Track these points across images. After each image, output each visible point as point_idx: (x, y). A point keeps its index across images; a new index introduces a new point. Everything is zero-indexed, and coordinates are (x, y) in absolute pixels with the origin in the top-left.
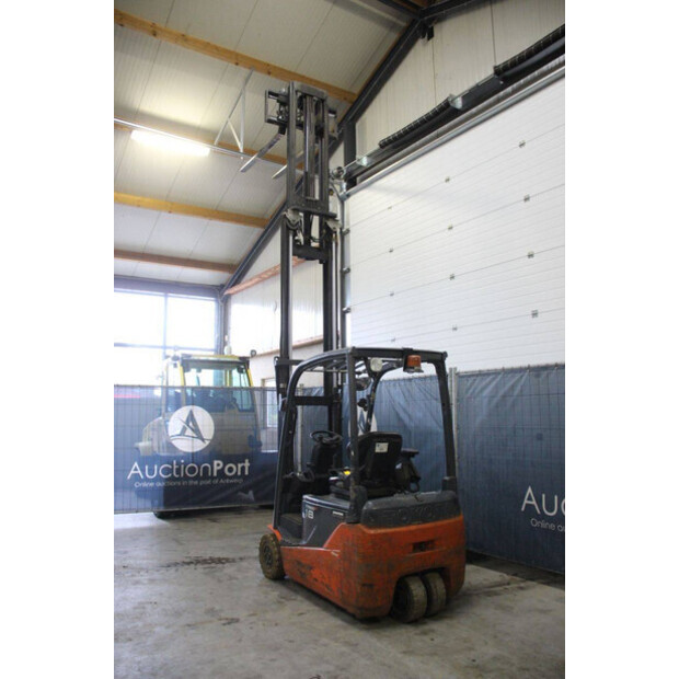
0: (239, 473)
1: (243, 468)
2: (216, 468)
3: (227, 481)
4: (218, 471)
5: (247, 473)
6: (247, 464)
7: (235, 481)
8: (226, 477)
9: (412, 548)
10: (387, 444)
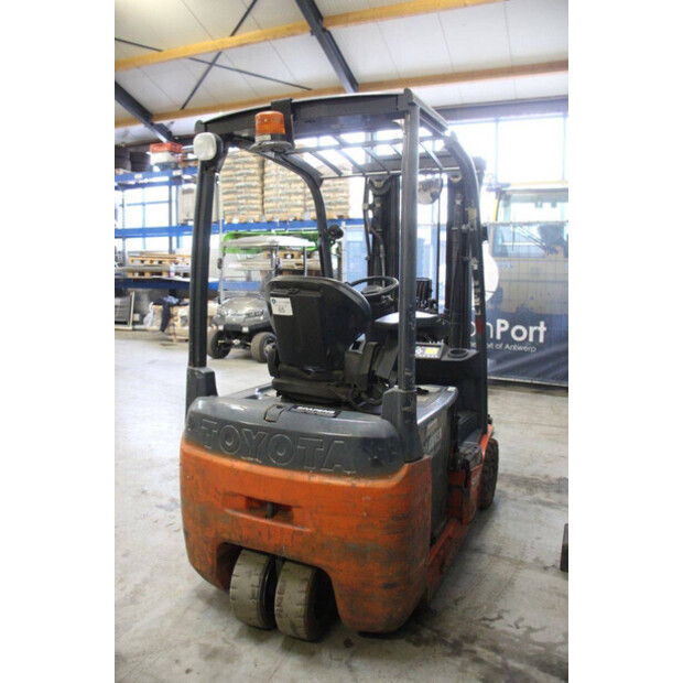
0: (531, 339)
1: (536, 334)
2: (499, 330)
3: (515, 347)
4: (502, 333)
5: (541, 340)
6: (542, 328)
7: (525, 348)
8: (513, 342)
9: (242, 502)
10: (288, 300)
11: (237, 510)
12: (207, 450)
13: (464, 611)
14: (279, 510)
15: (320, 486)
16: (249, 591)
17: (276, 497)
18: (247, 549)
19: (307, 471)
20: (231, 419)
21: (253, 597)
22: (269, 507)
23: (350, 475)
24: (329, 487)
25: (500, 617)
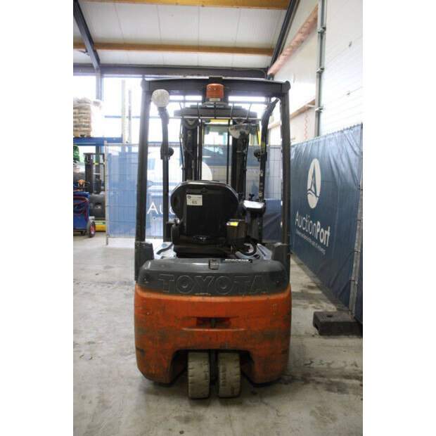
9: (194, 322)
10: (201, 196)
11: (192, 327)
12: (165, 293)
13: (294, 363)
14: (219, 322)
15: (249, 303)
16: (203, 375)
17: (221, 314)
18: (193, 351)
19: (241, 295)
20: (184, 271)
21: (206, 379)
22: (213, 321)
23: (266, 294)
24: (256, 303)
25: (312, 362)
